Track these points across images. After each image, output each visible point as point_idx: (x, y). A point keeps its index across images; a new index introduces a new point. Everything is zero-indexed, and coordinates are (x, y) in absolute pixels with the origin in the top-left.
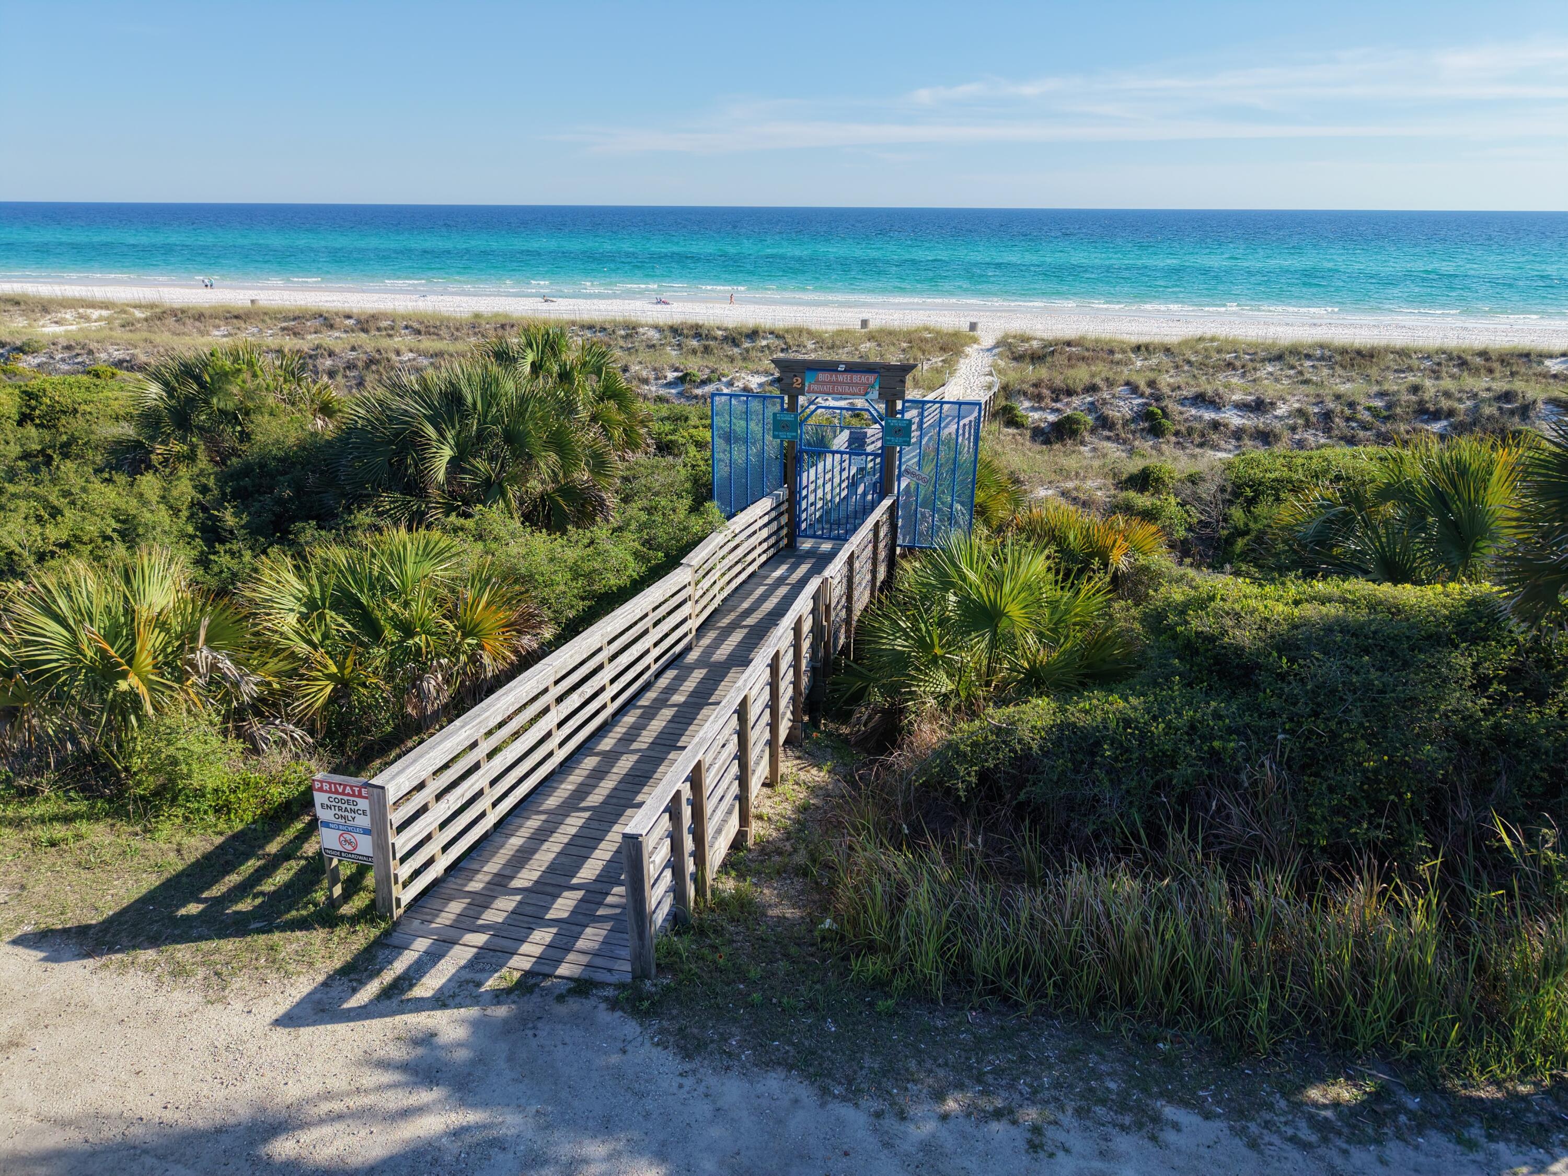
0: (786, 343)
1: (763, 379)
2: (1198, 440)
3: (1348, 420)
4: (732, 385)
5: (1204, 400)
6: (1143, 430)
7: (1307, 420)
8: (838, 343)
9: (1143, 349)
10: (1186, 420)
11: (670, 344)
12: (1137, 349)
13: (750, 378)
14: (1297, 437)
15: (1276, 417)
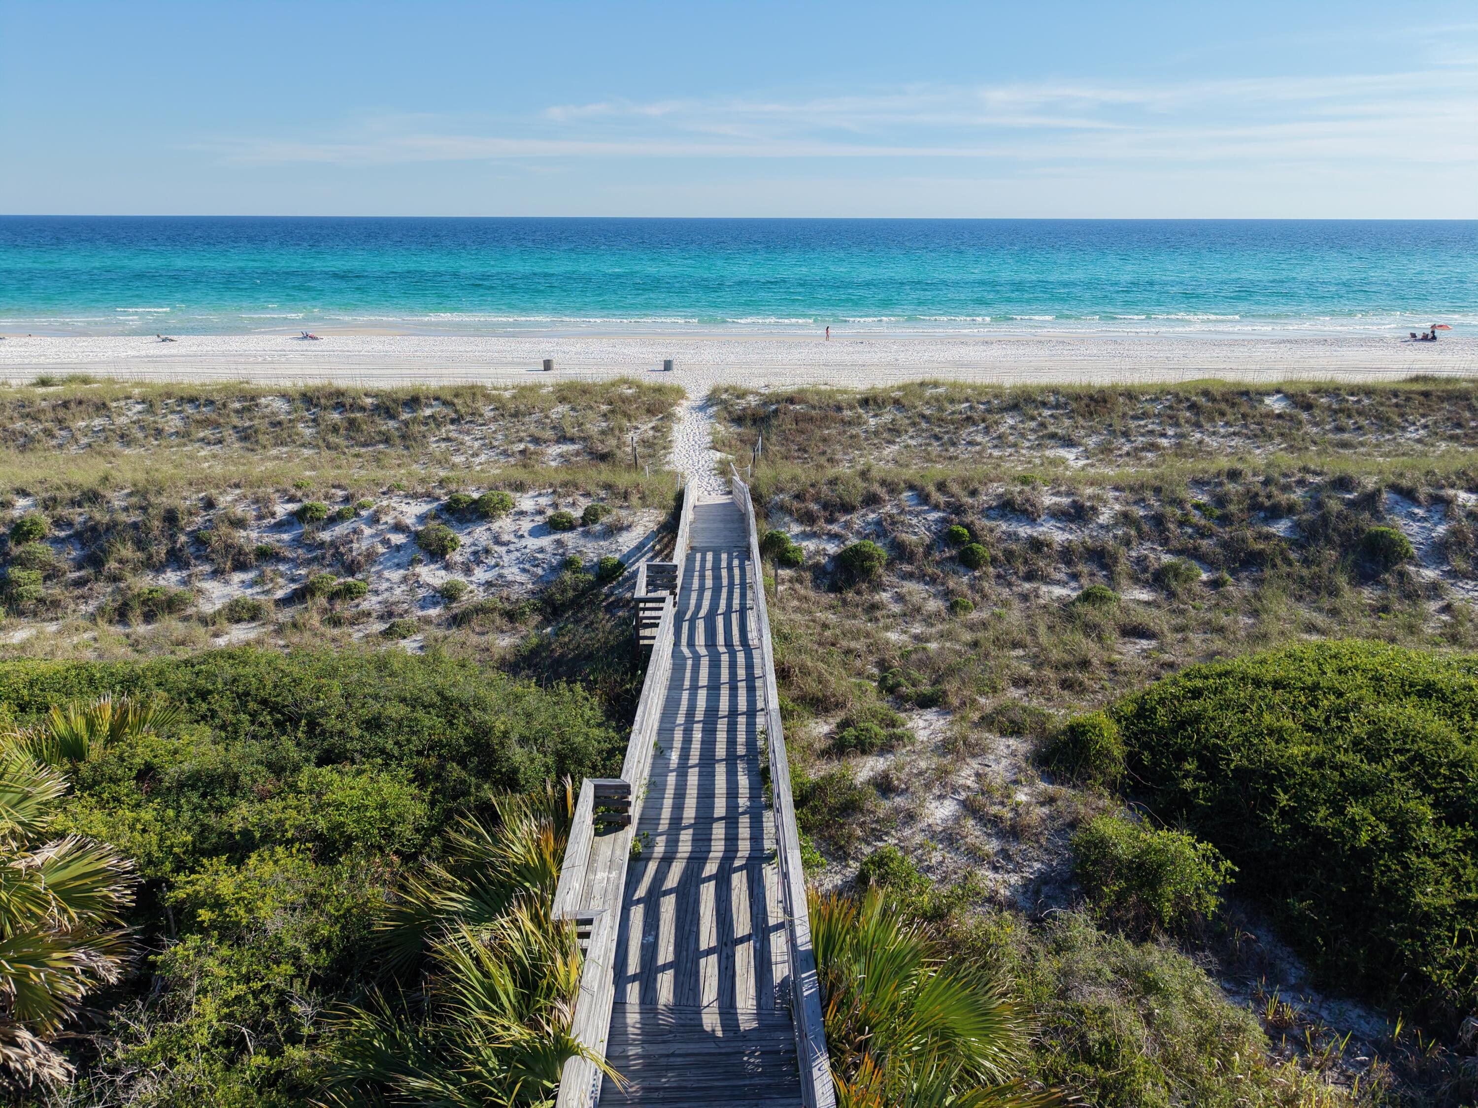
0: (456, 411)
1: (423, 508)
2: (1022, 569)
3: (1181, 524)
4: (378, 521)
5: (1013, 510)
6: (951, 559)
7: (1139, 530)
8: (522, 407)
9: (871, 402)
10: (1000, 540)
11: (302, 419)
12: (865, 402)
13: (404, 507)
14: (1134, 554)
15: (1102, 527)
